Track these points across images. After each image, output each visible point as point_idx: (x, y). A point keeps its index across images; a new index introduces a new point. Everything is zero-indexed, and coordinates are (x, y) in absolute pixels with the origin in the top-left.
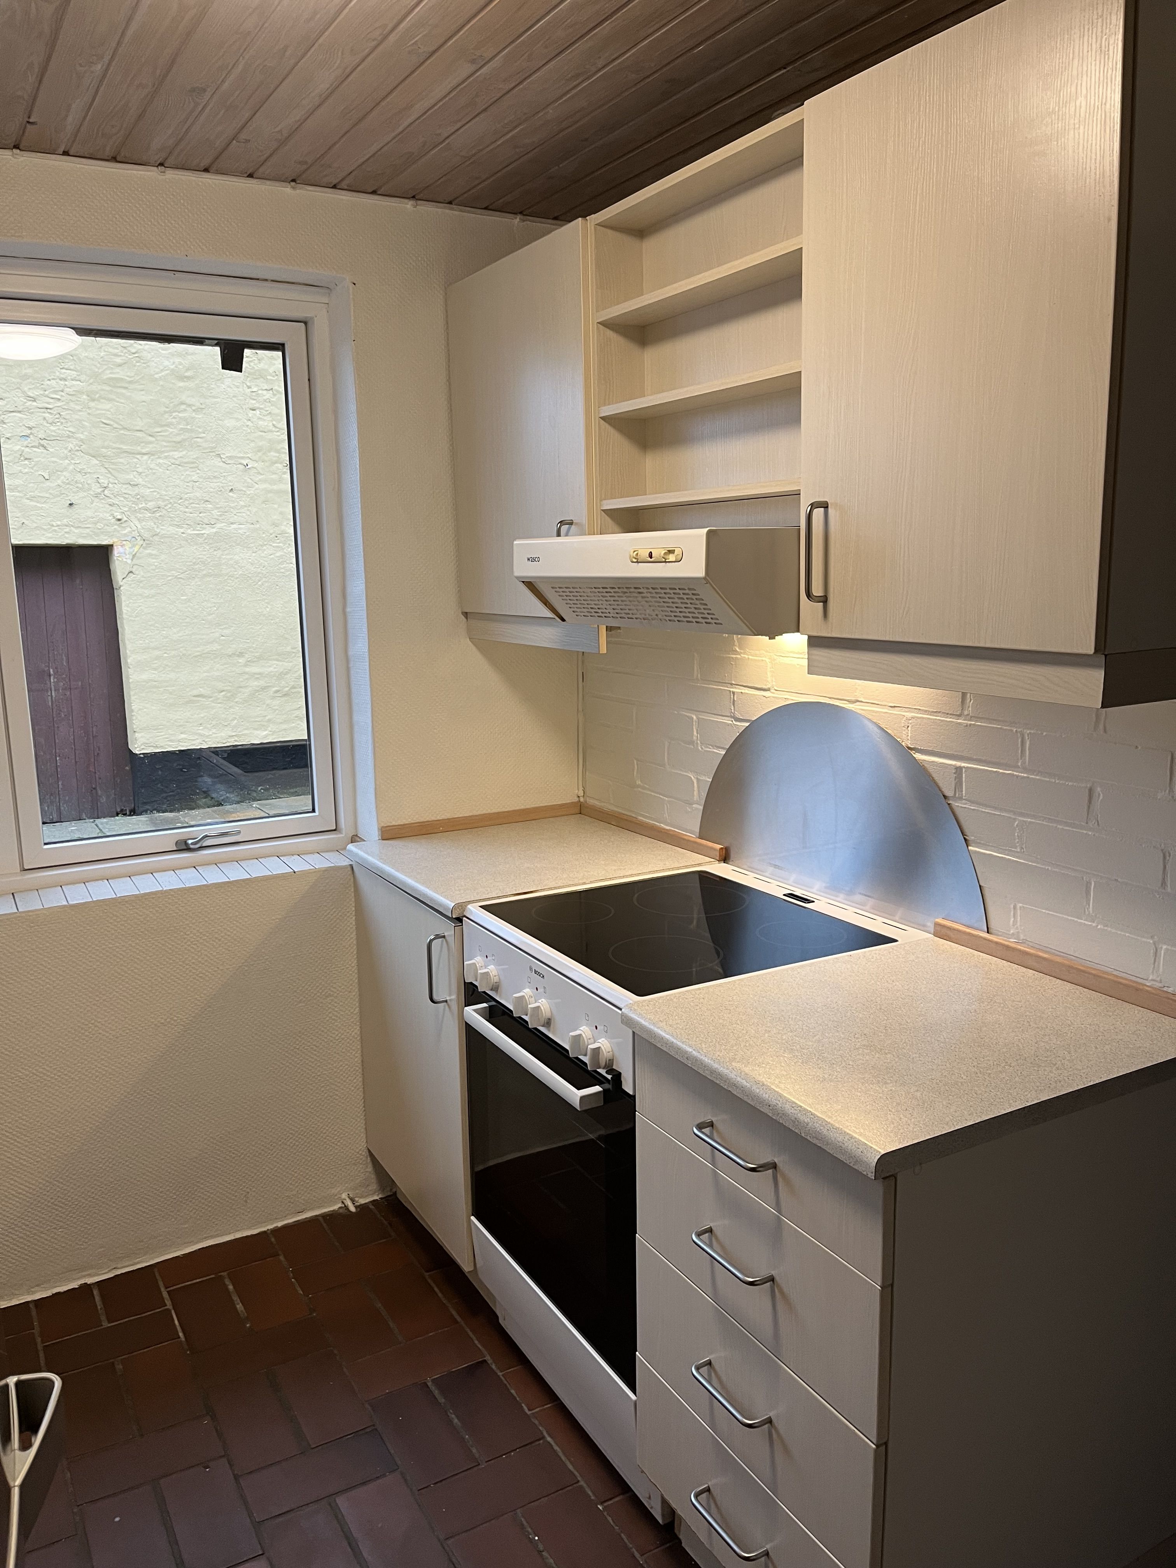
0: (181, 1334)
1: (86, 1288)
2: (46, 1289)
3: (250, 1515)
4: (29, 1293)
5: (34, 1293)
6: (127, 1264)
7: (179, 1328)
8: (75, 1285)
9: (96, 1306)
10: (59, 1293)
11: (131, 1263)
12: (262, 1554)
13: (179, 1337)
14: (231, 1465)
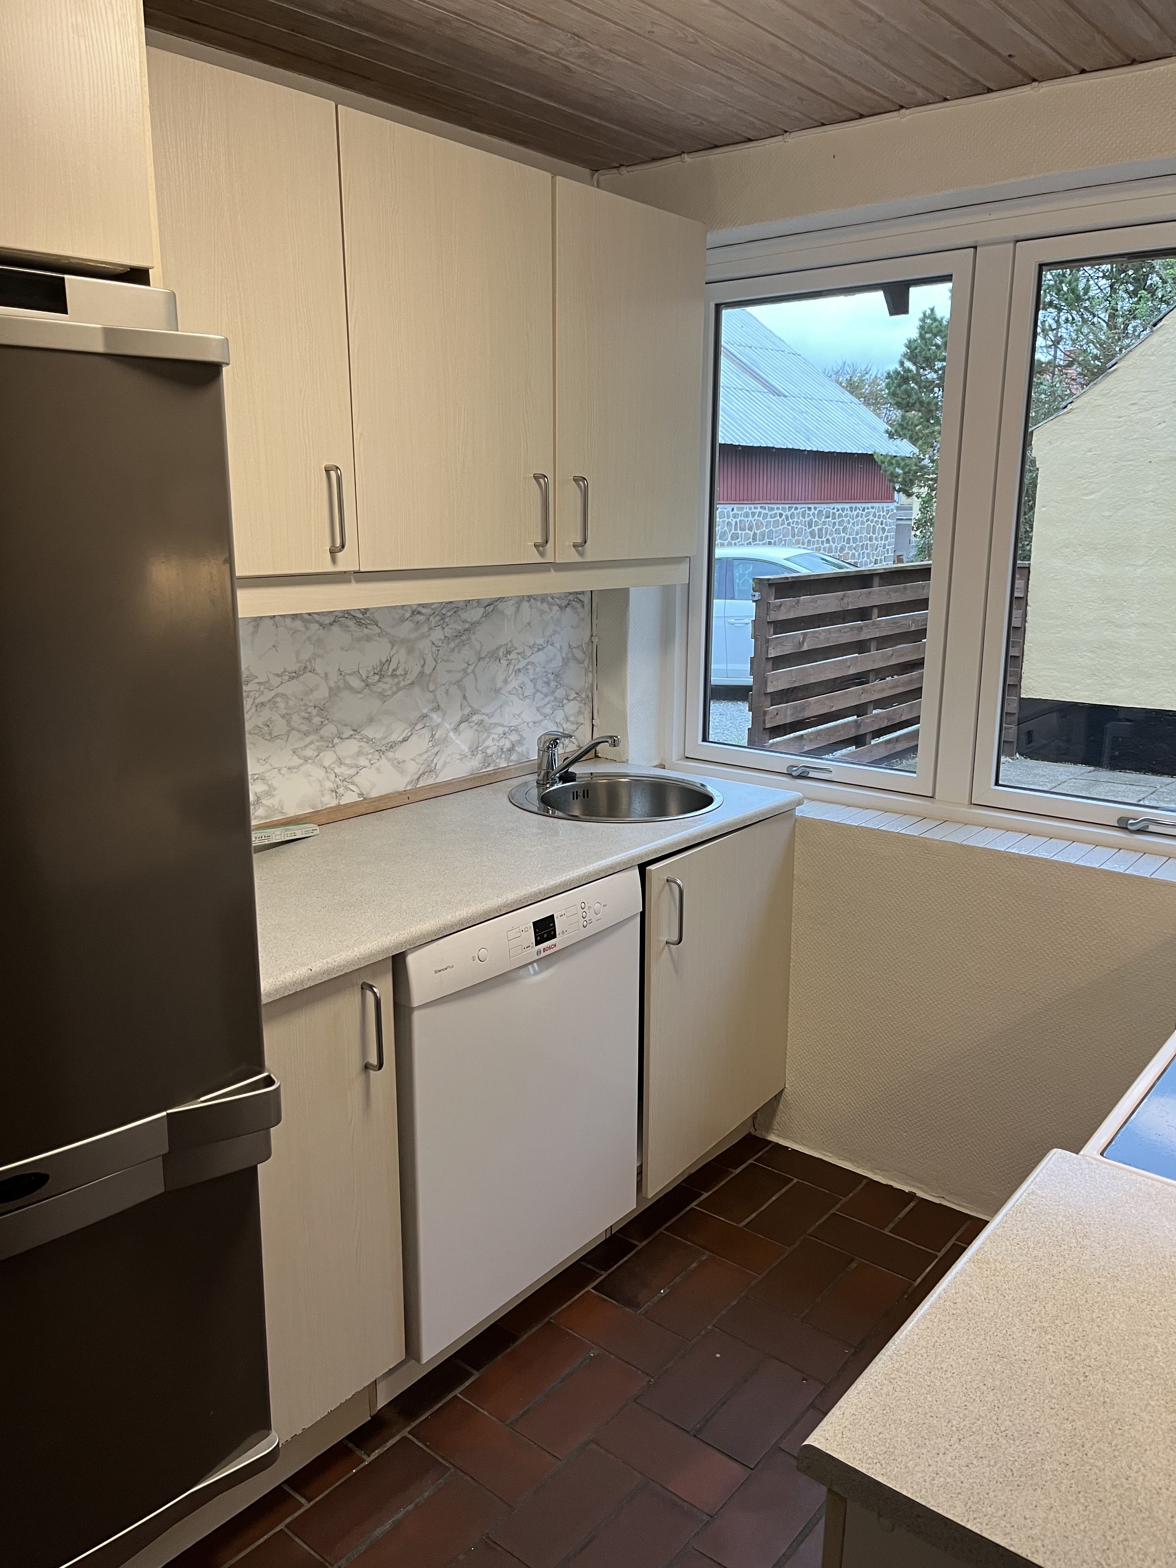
0: (919, 1280)
1: (912, 1195)
2: (884, 1176)
3: (783, 1437)
4: (872, 1170)
5: (876, 1174)
6: (955, 1201)
7: (924, 1274)
8: (907, 1189)
9: (899, 1214)
10: (891, 1187)
11: (958, 1202)
12: (752, 1469)
13: (915, 1281)
14: (820, 1395)
